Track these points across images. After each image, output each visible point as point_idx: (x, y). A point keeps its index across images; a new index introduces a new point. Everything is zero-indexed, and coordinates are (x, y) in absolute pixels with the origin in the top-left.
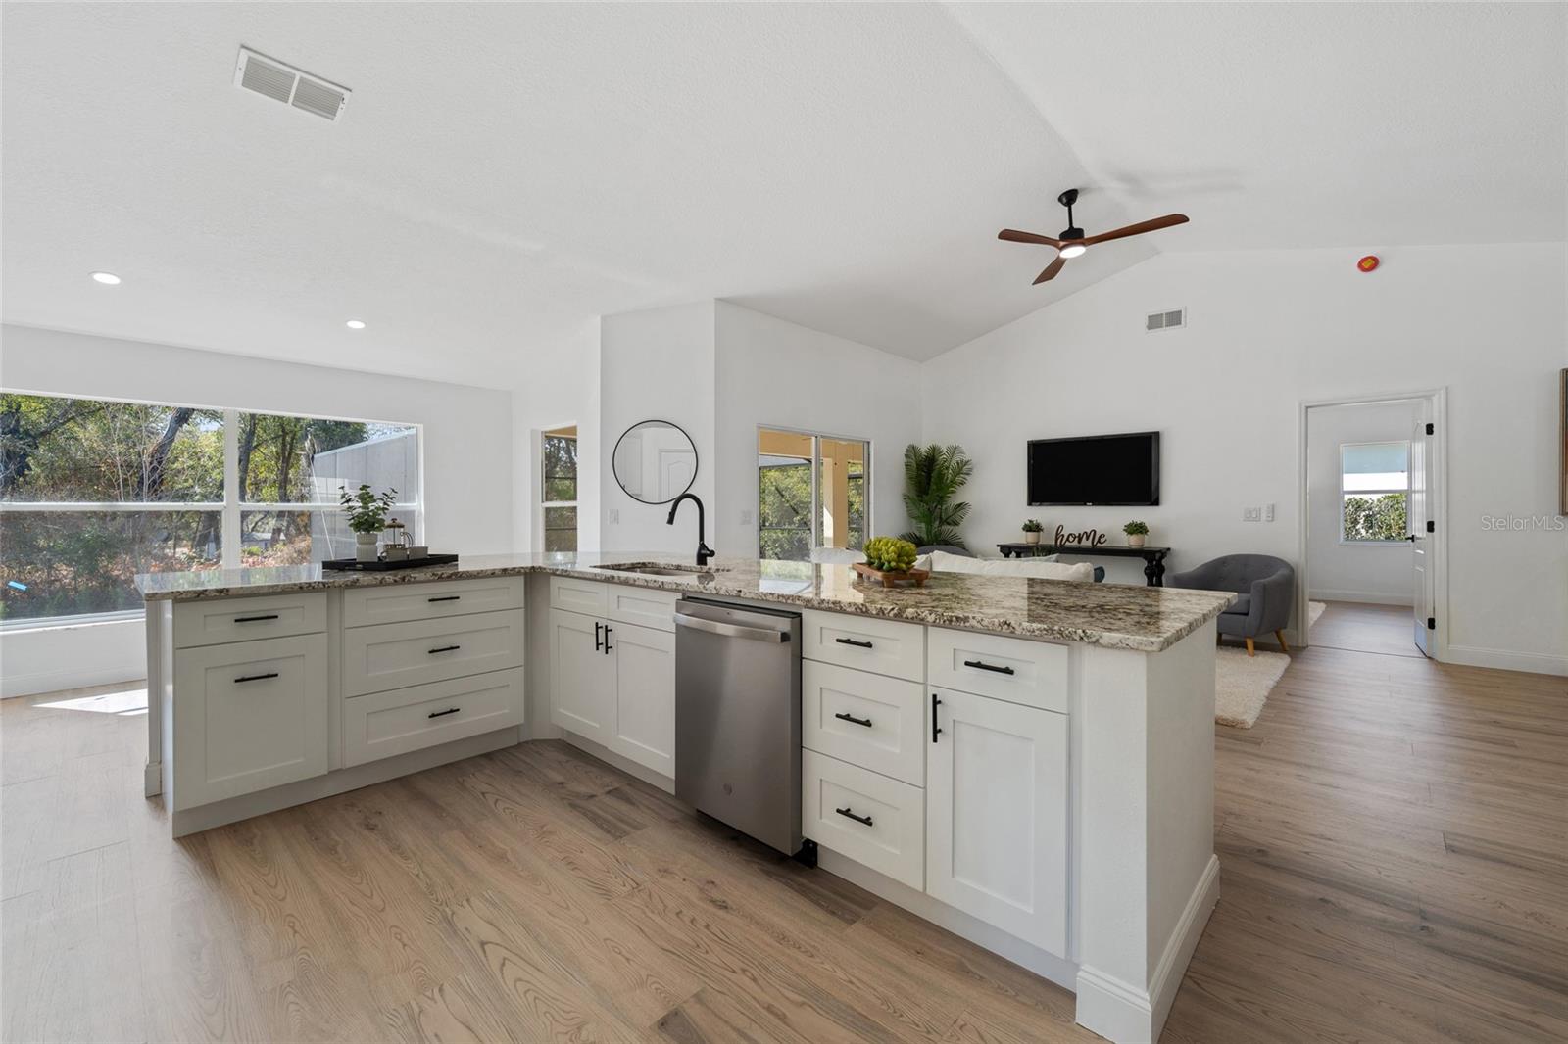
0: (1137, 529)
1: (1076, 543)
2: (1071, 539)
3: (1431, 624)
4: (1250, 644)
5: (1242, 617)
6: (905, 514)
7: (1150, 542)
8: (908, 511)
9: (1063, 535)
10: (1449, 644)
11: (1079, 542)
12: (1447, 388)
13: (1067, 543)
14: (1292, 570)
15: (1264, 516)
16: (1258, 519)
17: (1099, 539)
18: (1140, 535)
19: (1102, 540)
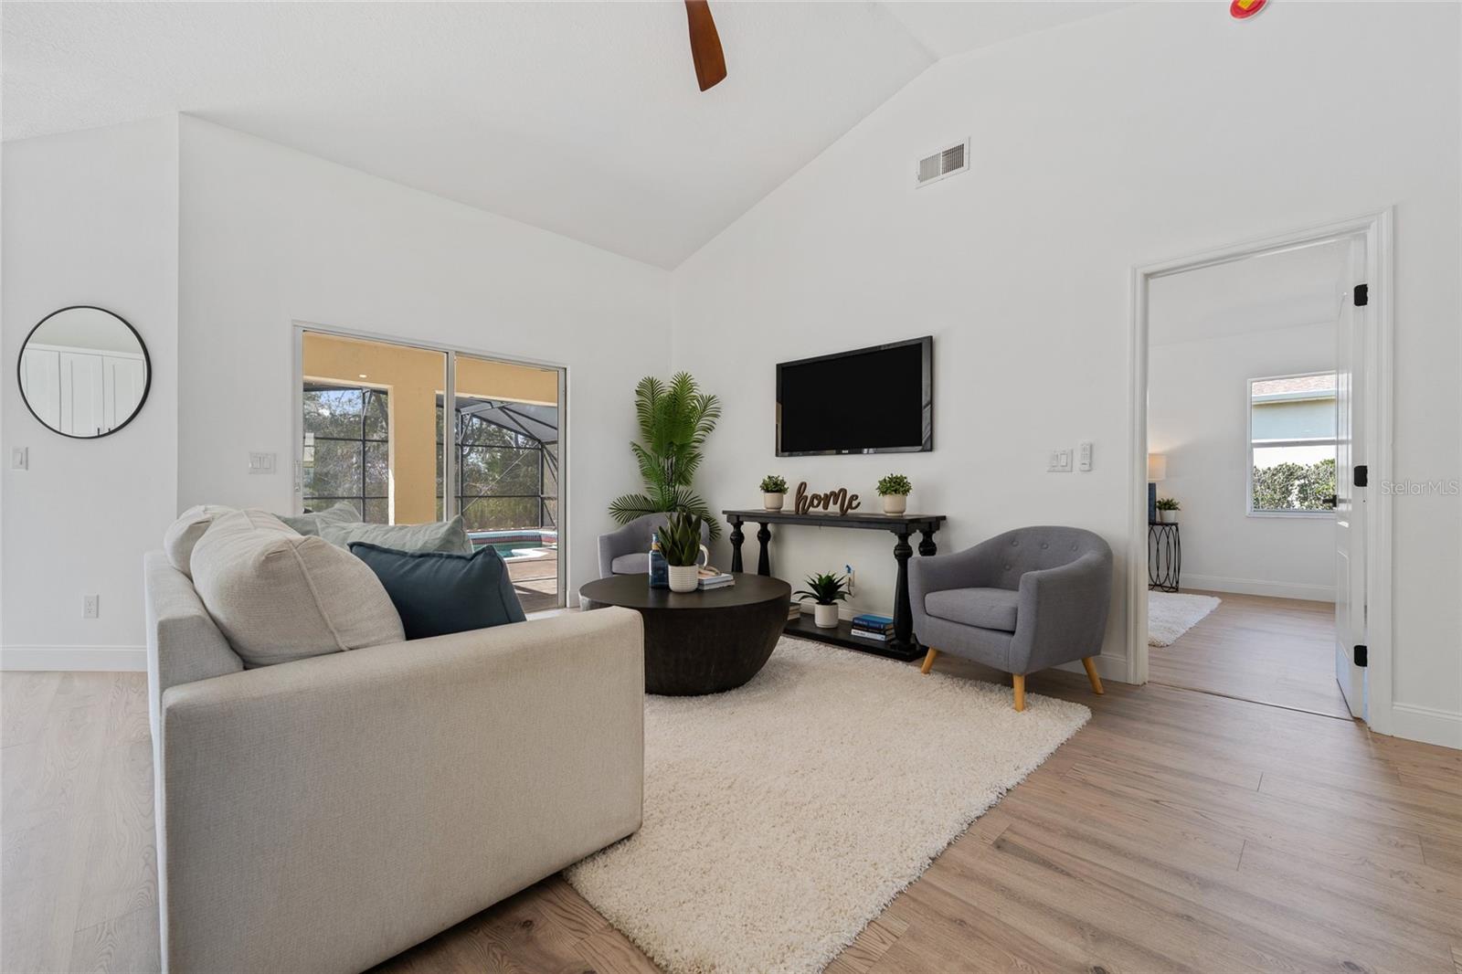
0: (896, 486)
1: (820, 509)
2: (816, 502)
3: (1361, 656)
4: (1019, 683)
5: (1005, 637)
6: (638, 471)
7: (913, 506)
8: (641, 467)
9: (807, 497)
10: (1394, 696)
11: (826, 507)
12: (1395, 209)
13: (811, 509)
14: (1108, 555)
15: (1077, 464)
16: (1068, 468)
17: (850, 503)
18: (898, 497)
19: (854, 504)
